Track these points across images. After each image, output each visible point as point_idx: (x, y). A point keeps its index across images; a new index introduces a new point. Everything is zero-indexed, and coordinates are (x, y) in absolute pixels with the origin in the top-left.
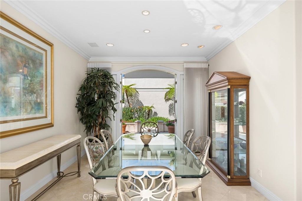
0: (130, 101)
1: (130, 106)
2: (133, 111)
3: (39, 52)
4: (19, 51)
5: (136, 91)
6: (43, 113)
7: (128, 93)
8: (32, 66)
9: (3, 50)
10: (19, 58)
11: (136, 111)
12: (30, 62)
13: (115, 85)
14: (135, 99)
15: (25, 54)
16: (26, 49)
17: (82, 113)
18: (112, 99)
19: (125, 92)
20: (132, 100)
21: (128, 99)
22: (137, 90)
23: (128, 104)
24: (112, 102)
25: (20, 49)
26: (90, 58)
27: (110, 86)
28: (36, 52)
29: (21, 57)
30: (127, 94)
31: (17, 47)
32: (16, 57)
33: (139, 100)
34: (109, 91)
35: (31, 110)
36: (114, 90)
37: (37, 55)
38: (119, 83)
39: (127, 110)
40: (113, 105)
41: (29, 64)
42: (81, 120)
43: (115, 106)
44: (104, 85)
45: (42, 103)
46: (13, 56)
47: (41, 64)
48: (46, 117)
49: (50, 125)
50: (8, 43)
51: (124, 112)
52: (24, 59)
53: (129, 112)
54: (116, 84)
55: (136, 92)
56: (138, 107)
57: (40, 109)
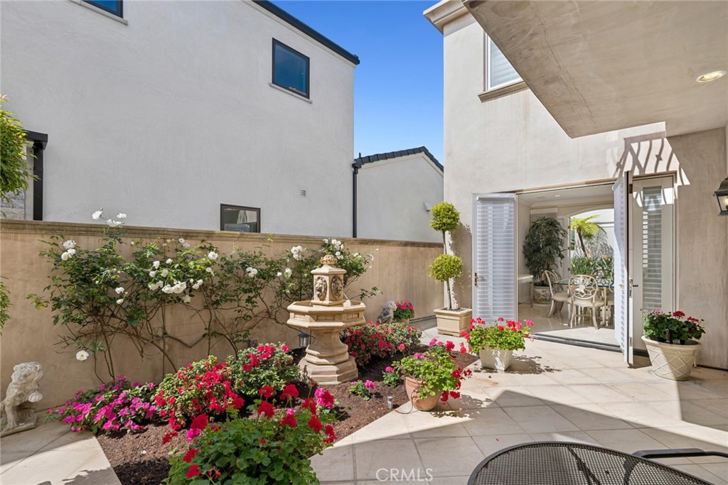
0: (586, 246)
1: (586, 255)
2: (591, 263)
5: (599, 227)
7: (581, 232)
11: (600, 265)
13: (562, 232)
14: (597, 242)
17: (529, 260)
18: (560, 247)
19: (576, 231)
20: (592, 244)
21: (582, 243)
22: (601, 225)
23: (582, 252)
24: (559, 249)
27: (557, 233)
30: (579, 234)
33: (606, 245)
34: (555, 237)
36: (561, 237)
38: (566, 228)
39: (581, 261)
40: (560, 252)
42: (527, 265)
43: (562, 253)
44: (550, 232)
51: (574, 266)
53: (585, 266)
54: (564, 231)
55: (598, 229)
56: (604, 256)
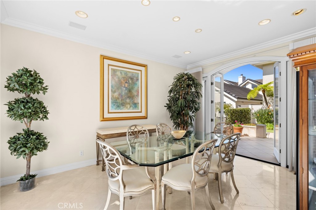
3: (136, 73)
4: (122, 75)
6: (138, 109)
8: (130, 82)
9: (113, 76)
10: (122, 79)
12: (130, 79)
15: (126, 75)
16: (126, 73)
21: (266, 100)
25: (123, 74)
26: (187, 66)
28: (133, 73)
29: (124, 78)
30: (264, 94)
31: (121, 73)
32: (120, 78)
35: (130, 107)
37: (134, 75)
41: (128, 81)
45: (139, 103)
46: (119, 78)
47: (137, 80)
48: (141, 112)
49: (145, 118)
50: (116, 72)
51: (258, 115)
52: (125, 79)
53: (266, 115)
57: (136, 107)
